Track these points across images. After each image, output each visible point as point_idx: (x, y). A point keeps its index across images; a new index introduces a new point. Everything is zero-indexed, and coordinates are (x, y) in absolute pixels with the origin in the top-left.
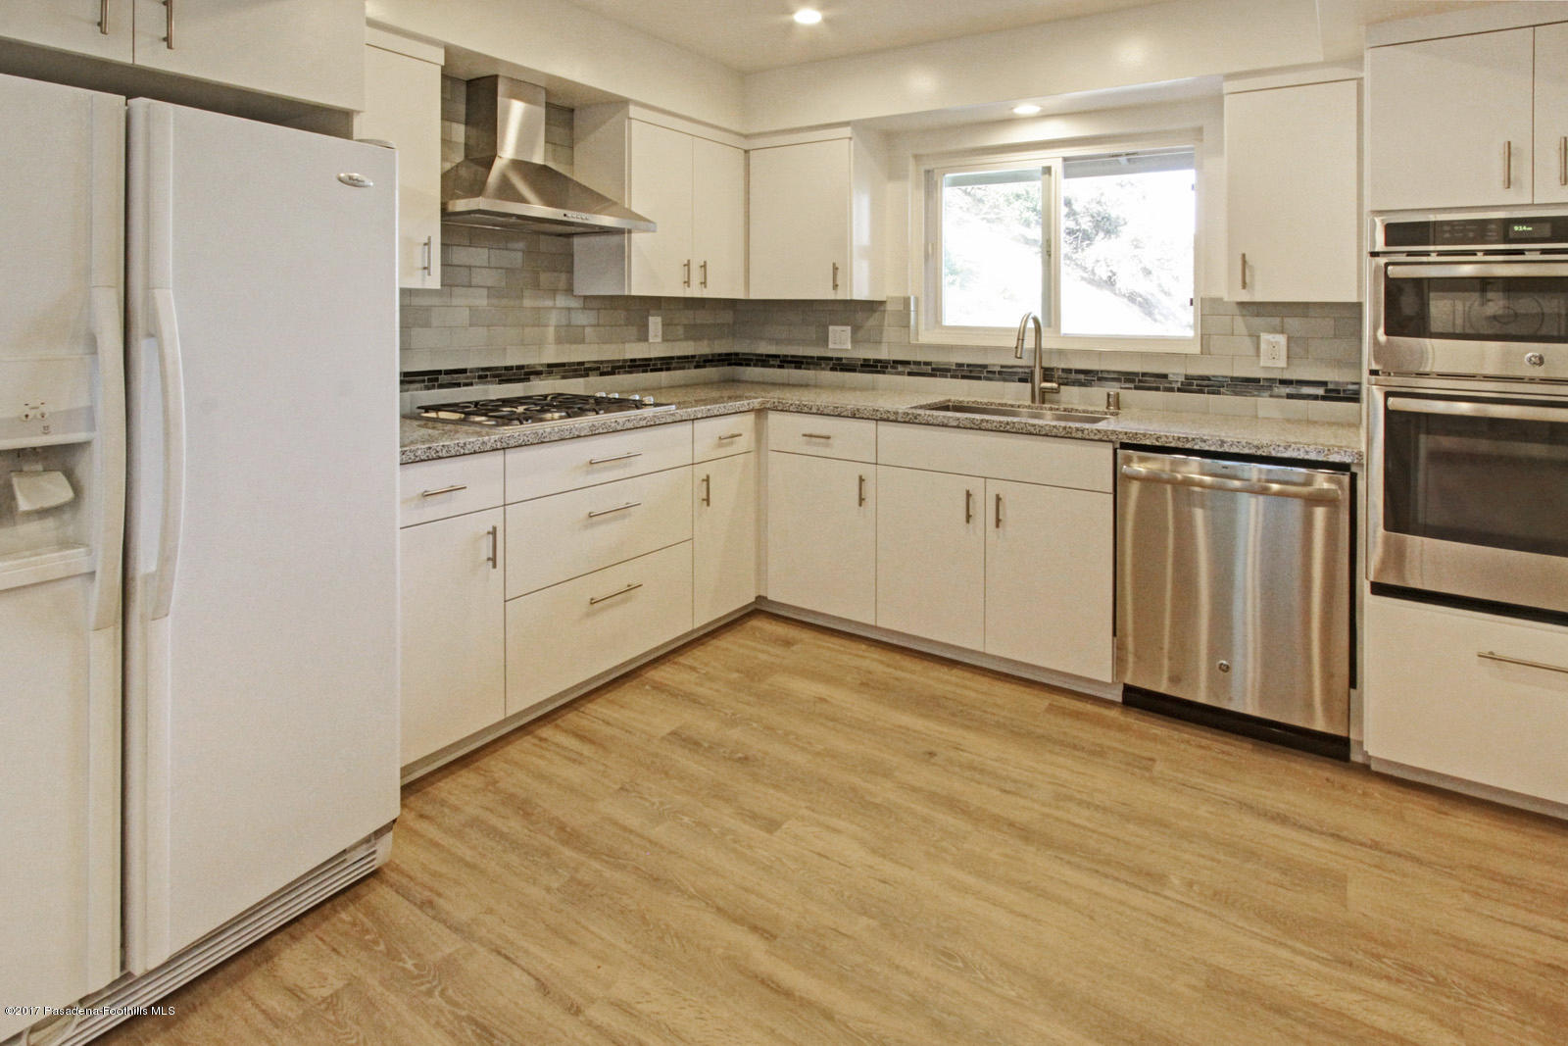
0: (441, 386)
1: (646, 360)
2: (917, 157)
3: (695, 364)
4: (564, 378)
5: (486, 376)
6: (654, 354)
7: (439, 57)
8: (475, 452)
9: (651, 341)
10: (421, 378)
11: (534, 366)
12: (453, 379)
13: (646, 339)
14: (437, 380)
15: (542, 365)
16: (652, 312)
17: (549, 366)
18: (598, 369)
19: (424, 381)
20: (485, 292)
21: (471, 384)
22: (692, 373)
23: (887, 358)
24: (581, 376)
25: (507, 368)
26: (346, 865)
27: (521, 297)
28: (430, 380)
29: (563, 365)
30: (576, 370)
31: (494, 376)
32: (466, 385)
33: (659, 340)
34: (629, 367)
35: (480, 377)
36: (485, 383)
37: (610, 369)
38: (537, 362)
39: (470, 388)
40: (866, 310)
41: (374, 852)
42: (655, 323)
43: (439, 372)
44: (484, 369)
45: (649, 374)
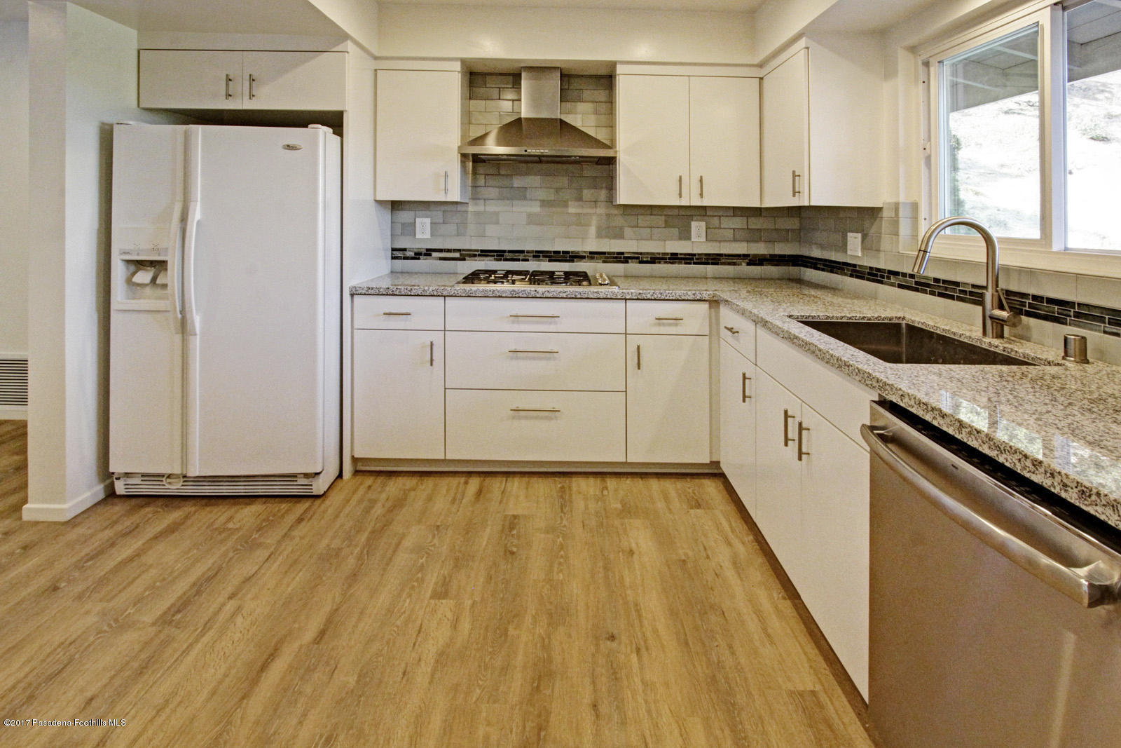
0: (506, 260)
1: (689, 254)
2: (913, 49)
3: (747, 261)
4: (604, 262)
5: (539, 256)
6: (697, 250)
7: (457, 66)
8: (418, 295)
9: (693, 240)
10: (492, 254)
11: (578, 252)
12: (515, 256)
13: (689, 238)
14: (503, 256)
15: (585, 252)
16: (695, 218)
17: (591, 253)
18: (638, 258)
19: (494, 256)
20: (538, 203)
21: (527, 260)
22: (744, 269)
23: (883, 268)
24: (622, 262)
25: (555, 252)
26: (295, 483)
27: (566, 206)
28: (498, 256)
29: (604, 253)
30: (616, 258)
31: (544, 256)
32: (523, 260)
33: (703, 239)
34: (669, 259)
35: (534, 256)
36: (539, 261)
37: (649, 259)
38: (580, 250)
39: (527, 263)
40: (865, 217)
41: (311, 485)
42: (697, 227)
43: (505, 251)
44: (537, 252)
45: (692, 266)
